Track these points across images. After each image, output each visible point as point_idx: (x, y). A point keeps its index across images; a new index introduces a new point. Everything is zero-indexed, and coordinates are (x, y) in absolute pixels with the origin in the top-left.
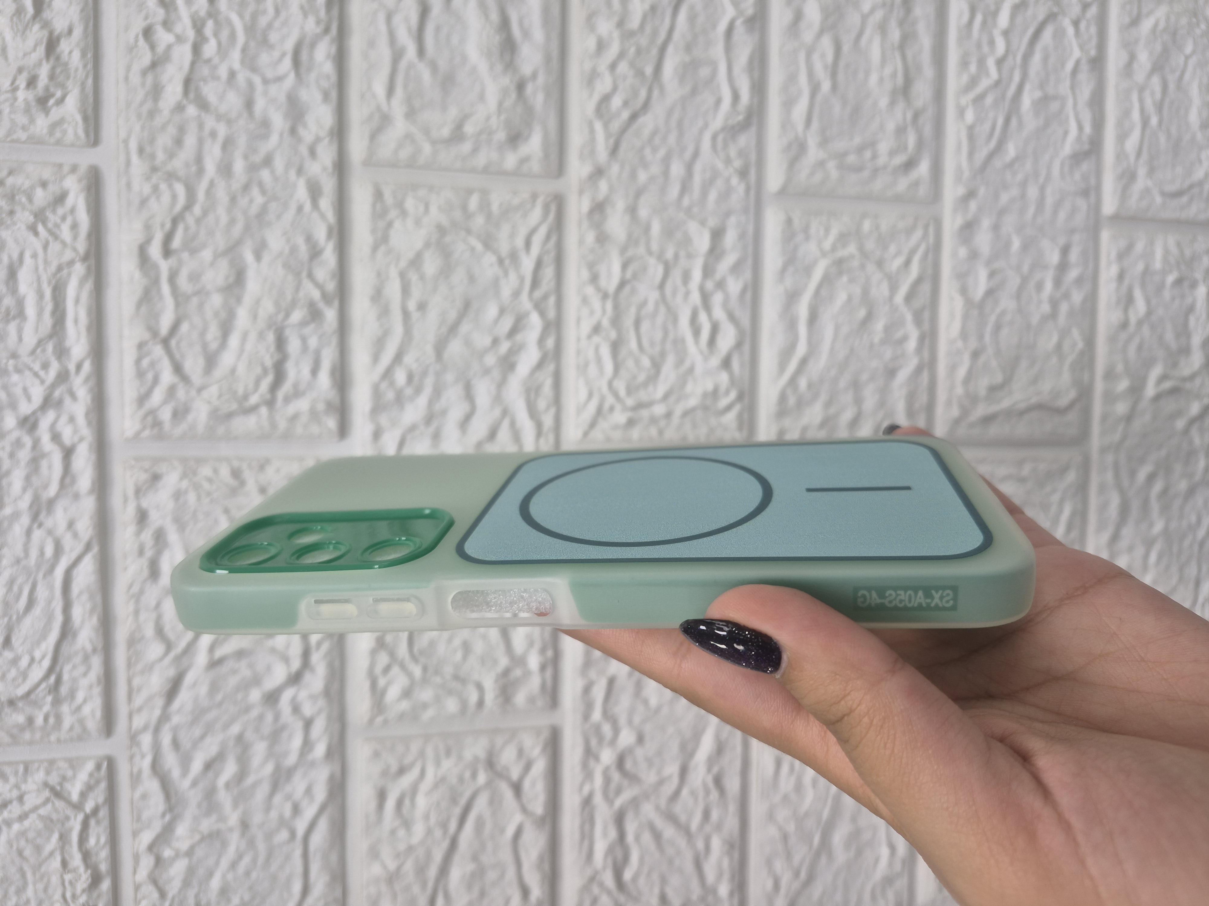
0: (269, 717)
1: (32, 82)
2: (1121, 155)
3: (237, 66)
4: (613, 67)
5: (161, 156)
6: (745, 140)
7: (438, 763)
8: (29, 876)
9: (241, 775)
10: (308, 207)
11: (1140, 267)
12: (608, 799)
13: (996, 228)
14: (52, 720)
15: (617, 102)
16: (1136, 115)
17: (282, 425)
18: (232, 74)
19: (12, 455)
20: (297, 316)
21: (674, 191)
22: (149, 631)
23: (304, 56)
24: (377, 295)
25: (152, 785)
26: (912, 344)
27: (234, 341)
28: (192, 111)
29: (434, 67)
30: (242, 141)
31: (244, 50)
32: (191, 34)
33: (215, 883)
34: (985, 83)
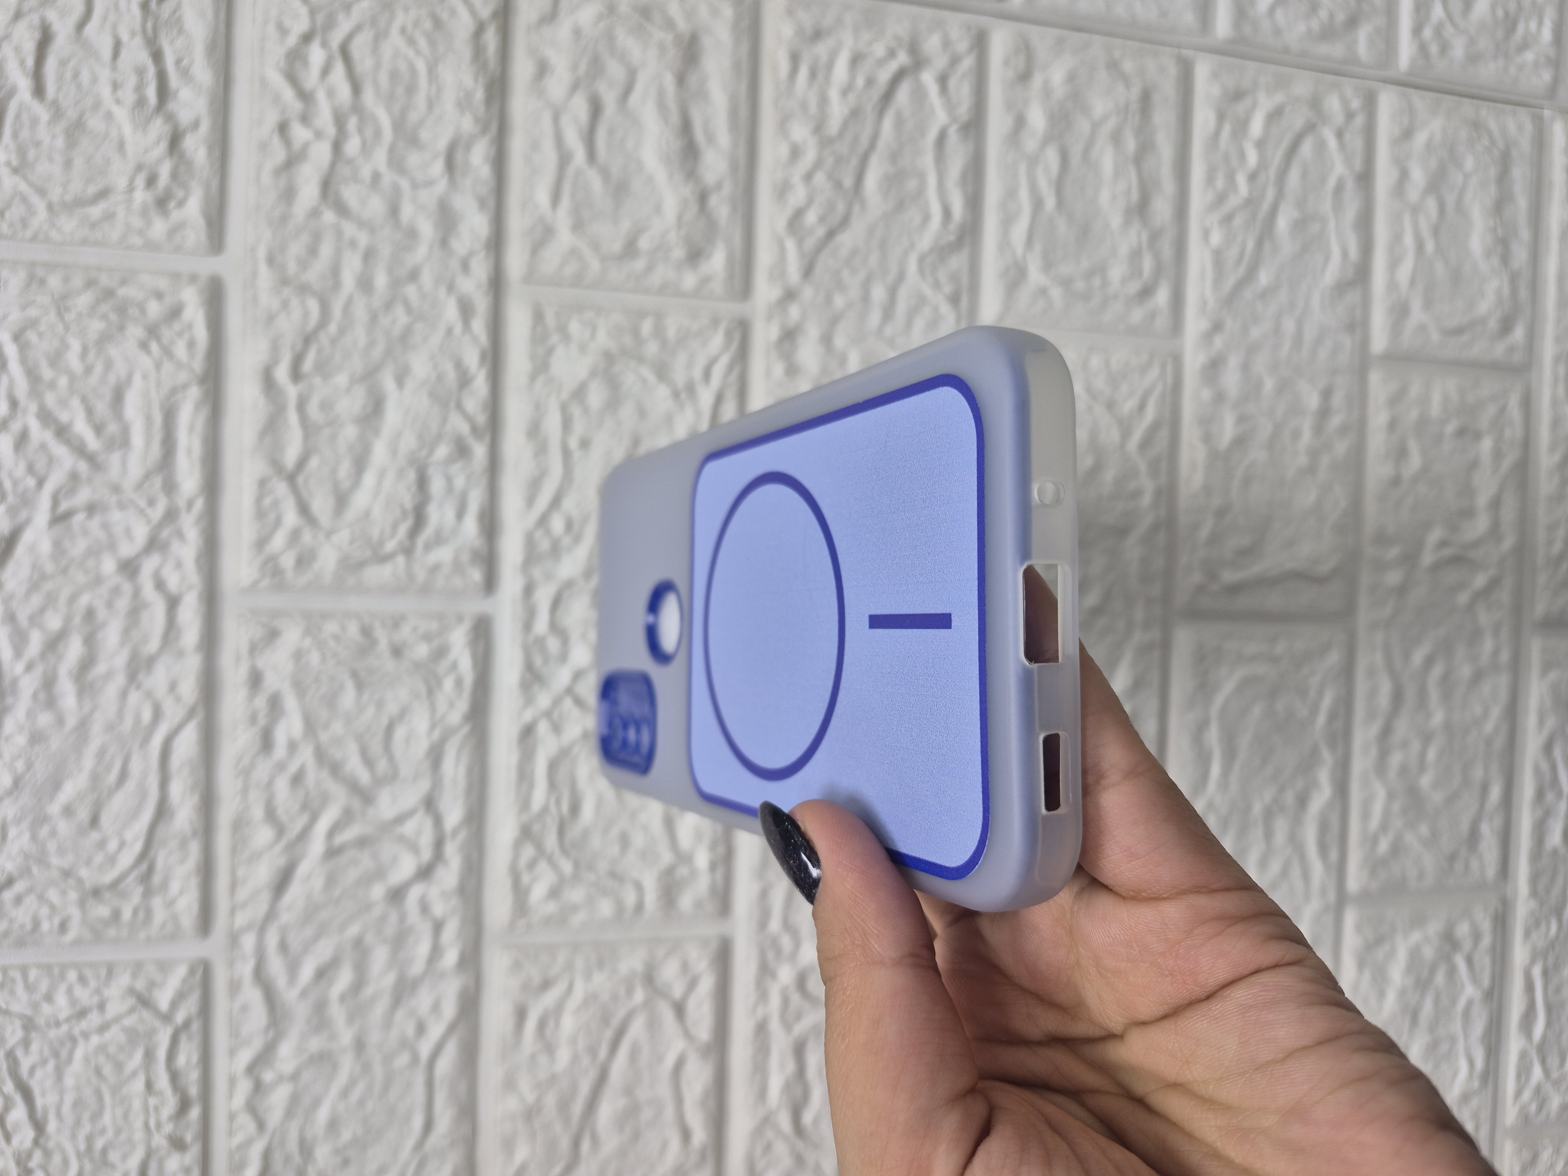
0: (393, 917)
1: (151, 181)
2: (1392, 285)
3: (383, 168)
4: (808, 177)
5: (292, 267)
6: (958, 261)
7: (588, 976)
8: (107, 1099)
9: (358, 985)
10: (458, 329)
11: (1414, 414)
12: (788, 1026)
13: (1245, 367)
14: (141, 915)
15: (811, 217)
16: (1409, 240)
17: (421, 575)
18: (376, 177)
19: (110, 605)
20: (442, 451)
21: (875, 317)
22: (258, 812)
23: (459, 157)
24: (534, 431)
25: (253, 995)
26: (1147, 500)
27: (369, 479)
28: (329, 216)
29: (605, 173)
30: (385, 251)
31: (392, 149)
32: (331, 131)
33: (323, 1114)
34: (1234, 201)
